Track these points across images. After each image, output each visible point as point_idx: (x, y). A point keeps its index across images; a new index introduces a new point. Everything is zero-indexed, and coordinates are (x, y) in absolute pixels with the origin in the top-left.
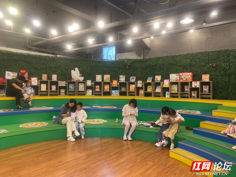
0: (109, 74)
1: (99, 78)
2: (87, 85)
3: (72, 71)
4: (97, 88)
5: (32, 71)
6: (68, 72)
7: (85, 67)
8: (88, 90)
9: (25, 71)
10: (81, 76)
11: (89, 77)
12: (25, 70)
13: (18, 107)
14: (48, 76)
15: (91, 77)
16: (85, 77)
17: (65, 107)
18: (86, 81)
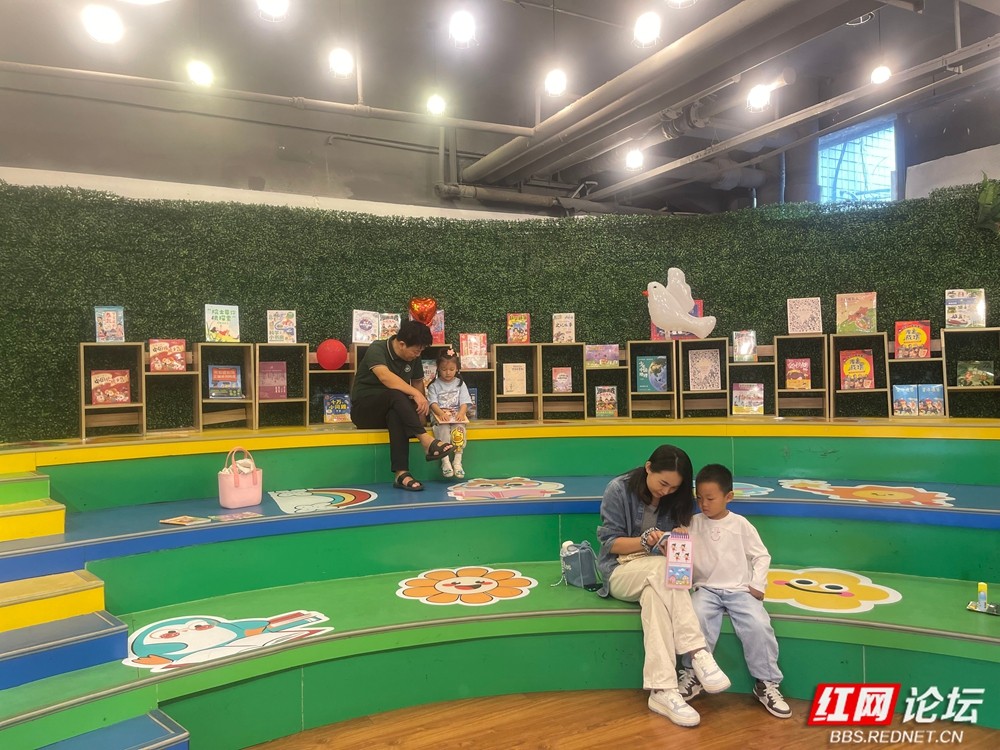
0: (868, 290)
1: (803, 316)
2: (736, 358)
3: (651, 285)
4: (795, 376)
5: (464, 301)
6: (628, 295)
7: (722, 259)
8: (739, 389)
9: (431, 305)
10: (700, 311)
11: (744, 316)
12: (433, 300)
13: (401, 479)
14: (533, 320)
15: (756, 314)
16: (724, 317)
17: (624, 493)
18: (727, 339)
